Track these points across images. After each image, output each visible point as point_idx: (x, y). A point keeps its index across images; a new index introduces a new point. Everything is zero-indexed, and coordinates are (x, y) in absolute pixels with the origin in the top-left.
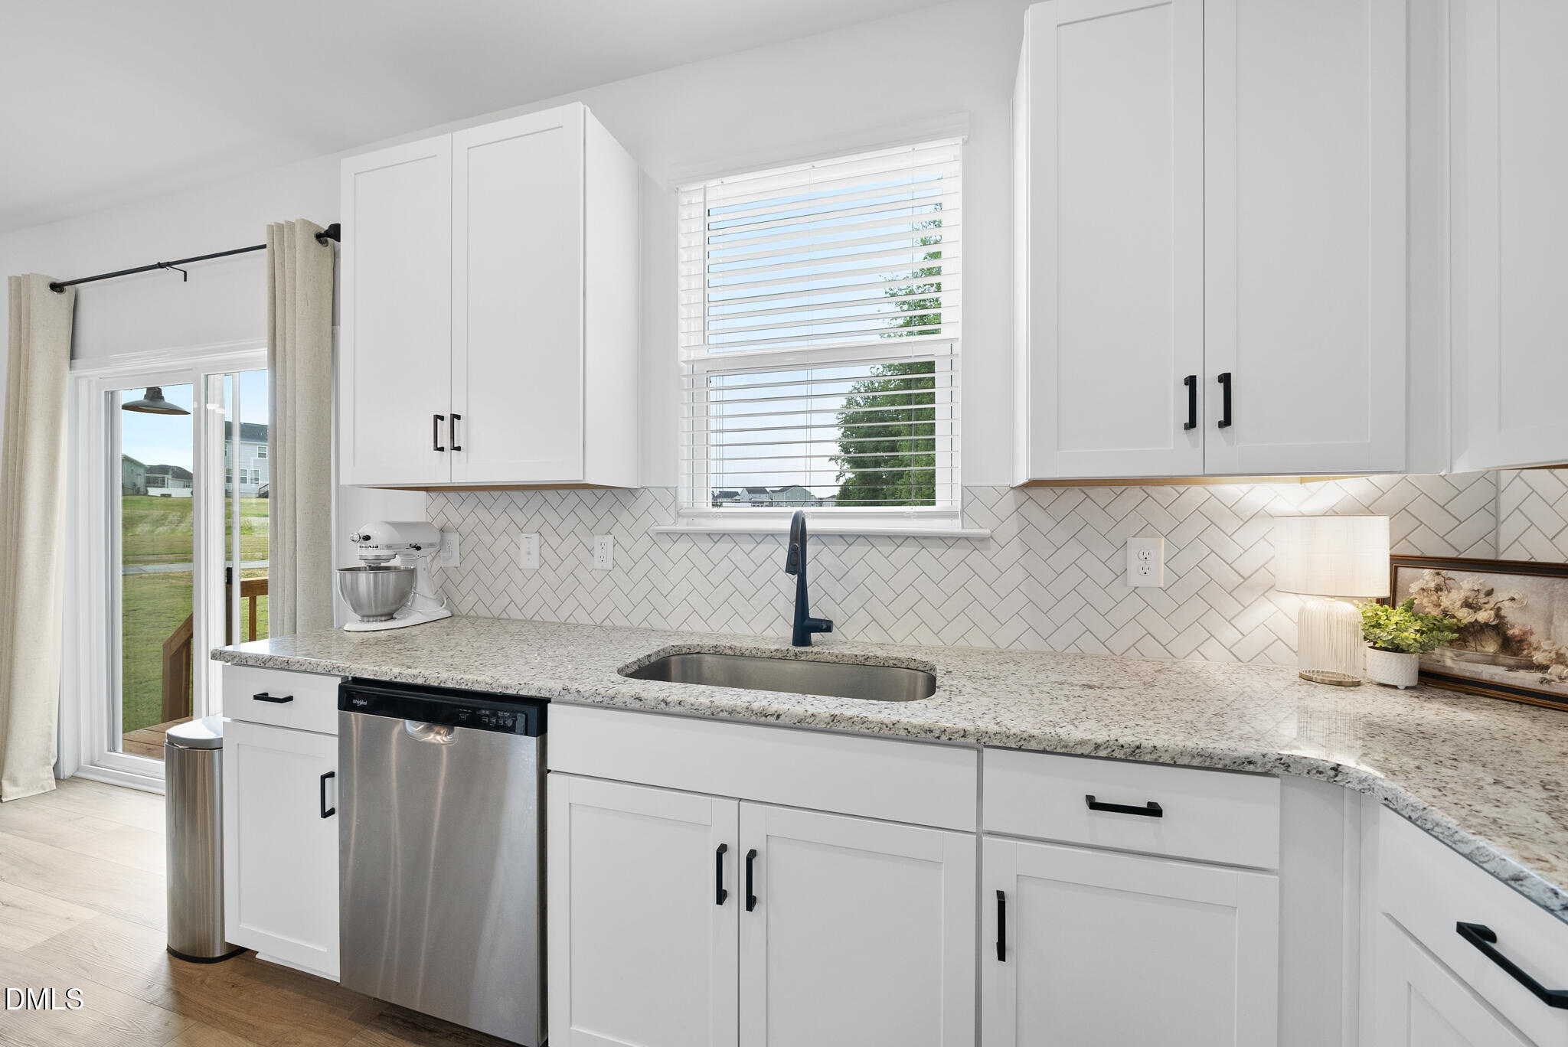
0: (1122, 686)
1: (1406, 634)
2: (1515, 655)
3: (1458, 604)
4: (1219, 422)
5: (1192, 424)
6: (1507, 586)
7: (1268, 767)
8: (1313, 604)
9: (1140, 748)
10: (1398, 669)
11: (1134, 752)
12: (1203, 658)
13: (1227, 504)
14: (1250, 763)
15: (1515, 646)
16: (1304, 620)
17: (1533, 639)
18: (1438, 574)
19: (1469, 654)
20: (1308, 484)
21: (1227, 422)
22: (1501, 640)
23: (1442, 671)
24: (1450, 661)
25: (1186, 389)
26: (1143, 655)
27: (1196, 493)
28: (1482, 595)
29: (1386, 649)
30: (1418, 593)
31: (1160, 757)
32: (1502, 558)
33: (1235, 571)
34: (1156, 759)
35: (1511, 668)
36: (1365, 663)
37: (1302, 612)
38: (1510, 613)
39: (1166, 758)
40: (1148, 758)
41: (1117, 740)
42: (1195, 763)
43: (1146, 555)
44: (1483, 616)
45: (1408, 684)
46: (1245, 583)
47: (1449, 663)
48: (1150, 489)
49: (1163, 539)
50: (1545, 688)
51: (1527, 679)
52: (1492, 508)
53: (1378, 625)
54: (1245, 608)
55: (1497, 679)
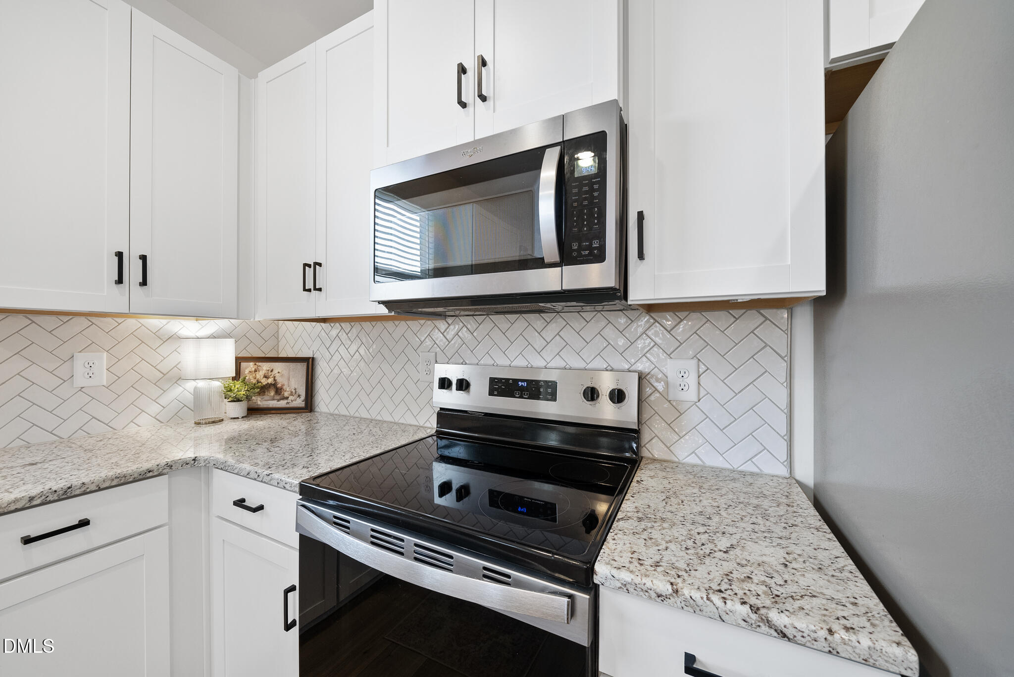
0: (64, 457)
1: (240, 393)
2: (279, 395)
3: (262, 376)
4: (140, 283)
5: (120, 281)
6: (278, 367)
7: (160, 470)
8: (201, 384)
9: (71, 487)
10: (237, 409)
11: (65, 492)
12: (137, 426)
13: (153, 331)
14: (150, 472)
15: (279, 391)
16: (197, 393)
17: (284, 387)
18: (255, 364)
19: (266, 397)
20: (200, 321)
21: (144, 283)
22: (275, 390)
23: (256, 407)
24: (261, 402)
25: (116, 259)
26: (89, 434)
27: (131, 323)
28: (270, 372)
29: (235, 401)
30: (248, 374)
31: (88, 488)
32: (280, 356)
33: (159, 370)
34: (85, 490)
35: (278, 400)
36: (226, 410)
37: (196, 388)
38: (279, 379)
39: (93, 487)
40: (78, 492)
41: (50, 489)
42: (114, 483)
43: (91, 364)
44: (270, 381)
45: (243, 416)
46: (164, 377)
47: (259, 403)
48: (94, 320)
49: (105, 354)
50: (288, 406)
51: (282, 404)
52: (276, 336)
53: (231, 390)
54: (165, 391)
55: (274, 406)
